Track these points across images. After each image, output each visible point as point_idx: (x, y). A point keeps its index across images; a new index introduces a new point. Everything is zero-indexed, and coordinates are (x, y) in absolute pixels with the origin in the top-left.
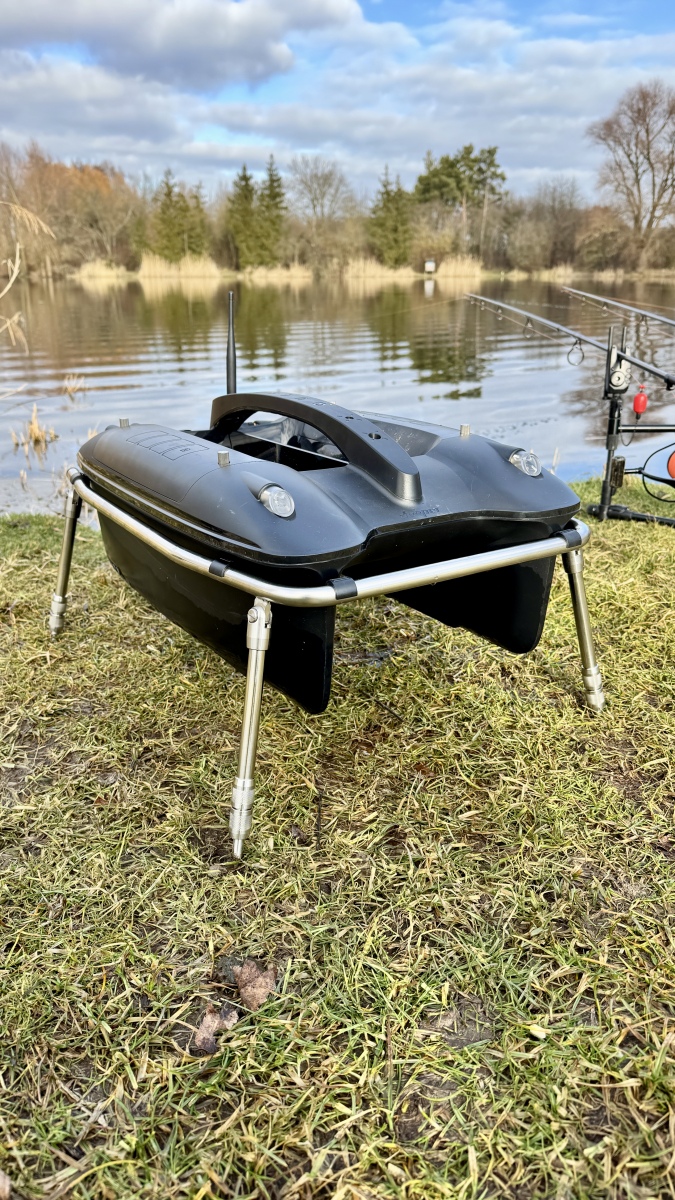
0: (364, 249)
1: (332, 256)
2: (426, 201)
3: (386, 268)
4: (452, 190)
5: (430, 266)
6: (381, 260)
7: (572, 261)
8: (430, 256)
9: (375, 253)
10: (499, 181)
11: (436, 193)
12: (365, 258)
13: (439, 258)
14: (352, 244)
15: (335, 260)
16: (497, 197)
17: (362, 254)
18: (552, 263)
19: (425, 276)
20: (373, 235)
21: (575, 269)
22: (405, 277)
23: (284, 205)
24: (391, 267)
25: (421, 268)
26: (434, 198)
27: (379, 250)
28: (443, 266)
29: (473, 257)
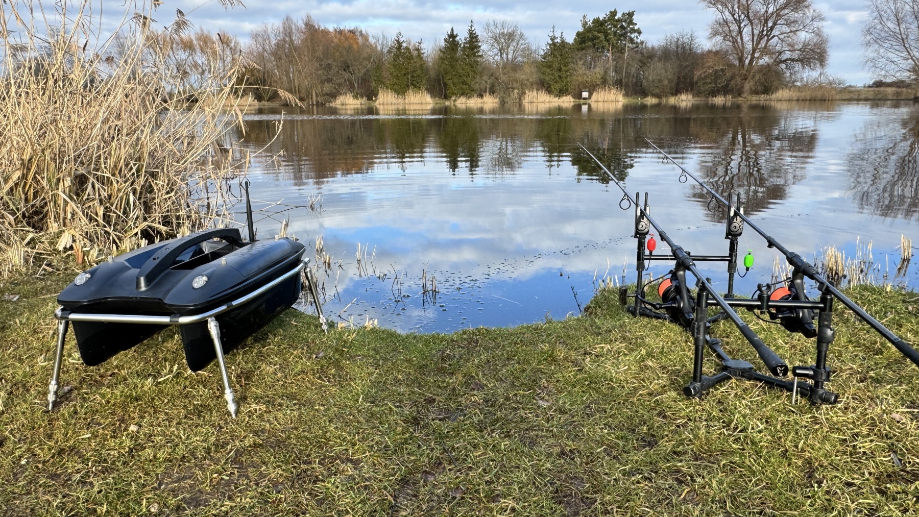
0: (537, 83)
1: (513, 88)
2: (583, 49)
3: (552, 97)
4: (601, 41)
5: (585, 94)
6: (549, 91)
7: (692, 90)
8: (585, 87)
9: (545, 86)
10: (637, 34)
11: (590, 43)
12: (538, 90)
13: (592, 88)
14: (528, 80)
15: (516, 91)
16: (634, 45)
17: (535, 86)
18: (676, 92)
19: (582, 101)
20: (543, 73)
21: (694, 96)
22: (567, 102)
23: (480, 54)
24: (556, 96)
25: (579, 96)
26: (589, 47)
27: (548, 84)
28: (595, 94)
29: (617, 88)
